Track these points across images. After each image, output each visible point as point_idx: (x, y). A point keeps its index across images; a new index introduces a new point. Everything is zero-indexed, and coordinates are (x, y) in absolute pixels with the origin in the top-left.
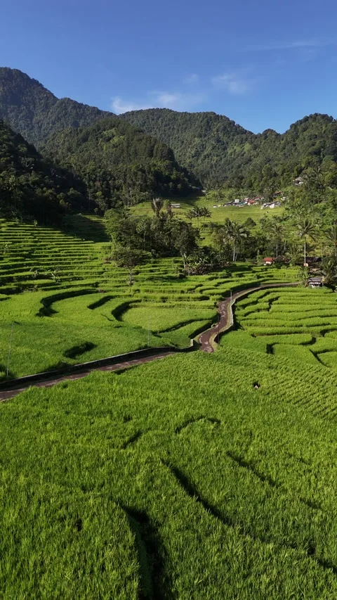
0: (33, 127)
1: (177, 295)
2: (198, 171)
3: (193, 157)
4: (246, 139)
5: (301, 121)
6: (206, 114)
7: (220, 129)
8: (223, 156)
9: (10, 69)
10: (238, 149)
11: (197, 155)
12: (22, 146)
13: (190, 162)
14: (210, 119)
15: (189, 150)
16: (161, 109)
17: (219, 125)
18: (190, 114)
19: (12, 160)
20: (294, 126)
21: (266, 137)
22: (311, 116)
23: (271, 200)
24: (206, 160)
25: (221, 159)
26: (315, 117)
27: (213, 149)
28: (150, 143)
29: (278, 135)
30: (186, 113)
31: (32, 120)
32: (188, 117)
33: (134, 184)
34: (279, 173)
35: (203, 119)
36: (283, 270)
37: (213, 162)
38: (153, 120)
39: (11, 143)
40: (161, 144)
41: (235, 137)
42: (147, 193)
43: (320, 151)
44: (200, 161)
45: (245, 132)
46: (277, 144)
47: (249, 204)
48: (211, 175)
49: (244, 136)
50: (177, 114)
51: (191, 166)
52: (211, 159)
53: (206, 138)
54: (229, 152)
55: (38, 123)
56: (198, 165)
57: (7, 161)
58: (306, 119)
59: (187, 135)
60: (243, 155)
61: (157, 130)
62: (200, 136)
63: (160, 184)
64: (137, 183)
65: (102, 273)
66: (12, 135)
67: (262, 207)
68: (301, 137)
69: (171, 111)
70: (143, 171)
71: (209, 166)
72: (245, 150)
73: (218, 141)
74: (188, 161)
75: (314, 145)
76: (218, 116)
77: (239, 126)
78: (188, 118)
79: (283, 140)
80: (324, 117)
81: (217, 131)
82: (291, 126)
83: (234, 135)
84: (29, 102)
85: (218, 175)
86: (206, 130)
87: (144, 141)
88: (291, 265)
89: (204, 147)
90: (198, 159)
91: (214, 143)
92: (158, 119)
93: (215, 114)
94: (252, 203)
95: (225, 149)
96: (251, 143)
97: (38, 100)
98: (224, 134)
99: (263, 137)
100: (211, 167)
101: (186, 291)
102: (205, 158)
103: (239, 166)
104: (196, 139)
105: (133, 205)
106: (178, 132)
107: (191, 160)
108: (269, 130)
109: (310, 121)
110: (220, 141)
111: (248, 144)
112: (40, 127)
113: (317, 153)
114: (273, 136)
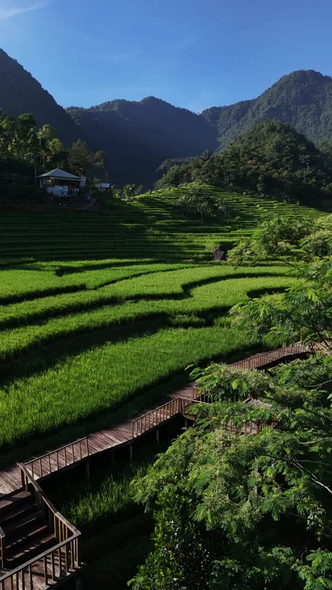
0: (320, 123)
9: (304, 71)
12: (302, 146)
19: (292, 158)
31: (319, 118)
39: (293, 144)
55: (325, 119)
57: (288, 159)
66: (295, 137)
84: (320, 99)
97: (328, 96)
112: (327, 122)
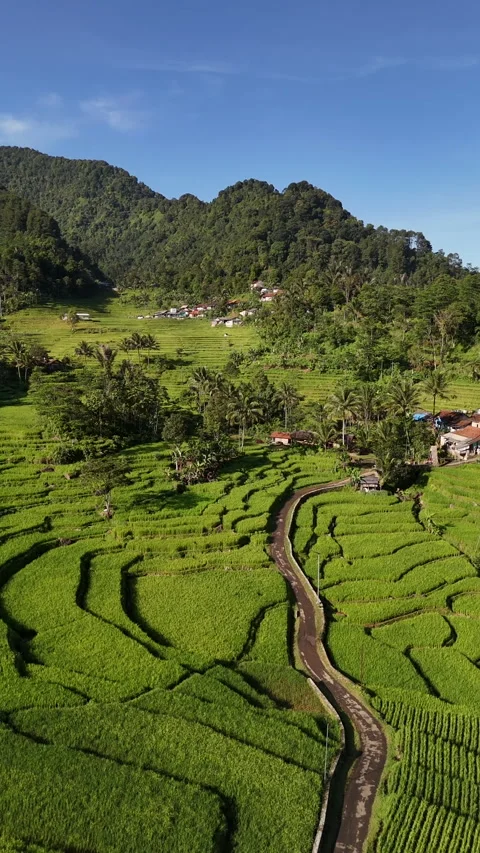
1: (202, 540)
2: (88, 248)
3: (78, 226)
4: (156, 206)
5: (232, 188)
6: (94, 164)
7: (117, 188)
8: (123, 227)
10: (145, 219)
11: (84, 223)
13: (74, 233)
14: (101, 172)
15: (71, 214)
16: (22, 149)
17: (114, 181)
18: (69, 161)
20: (224, 194)
21: (185, 205)
22: (246, 182)
23: (225, 312)
24: (99, 232)
25: (121, 232)
26: (251, 184)
27: (108, 215)
28: (20, 208)
29: (201, 203)
30: (62, 158)
32: (66, 165)
33: (9, 279)
34: (228, 271)
35: (90, 171)
36: (310, 457)
37: (110, 236)
38: (9, 164)
40: (37, 212)
41: (140, 201)
42: (31, 293)
43: (266, 235)
44: (89, 233)
45: (152, 194)
46: (202, 217)
47: (191, 316)
48: (108, 255)
49: (153, 201)
50: (46, 159)
51: (77, 239)
52: (107, 231)
53: (96, 199)
54: (133, 222)
56: (87, 239)
58: (240, 186)
59: (66, 192)
60: (153, 228)
61: (18, 181)
62: (87, 196)
63: (50, 279)
64: (14, 278)
65: (46, 493)
67: (213, 324)
68: (234, 210)
69: (37, 153)
70: (22, 259)
71: (104, 240)
72: (155, 221)
73: (115, 204)
74: (71, 231)
75: (256, 225)
76: (112, 167)
77: (144, 186)
78: (66, 169)
79: (210, 211)
80: (263, 184)
81: (113, 191)
82: (221, 193)
83: (137, 199)
85: (118, 255)
86: (95, 187)
87: (9, 204)
88: (320, 449)
89: (93, 212)
90: (85, 230)
91: (108, 207)
92: (17, 163)
93: (107, 164)
94: (195, 315)
95: (126, 216)
96: (164, 211)
98: (122, 196)
99: (181, 205)
100: (108, 243)
101: (210, 529)
102: (97, 228)
103: (150, 245)
104: (80, 199)
105: (10, 313)
106: (51, 188)
107: (75, 229)
108: (188, 195)
109: (245, 188)
110: (118, 205)
111: (159, 213)
113: (262, 237)
114: (196, 206)
